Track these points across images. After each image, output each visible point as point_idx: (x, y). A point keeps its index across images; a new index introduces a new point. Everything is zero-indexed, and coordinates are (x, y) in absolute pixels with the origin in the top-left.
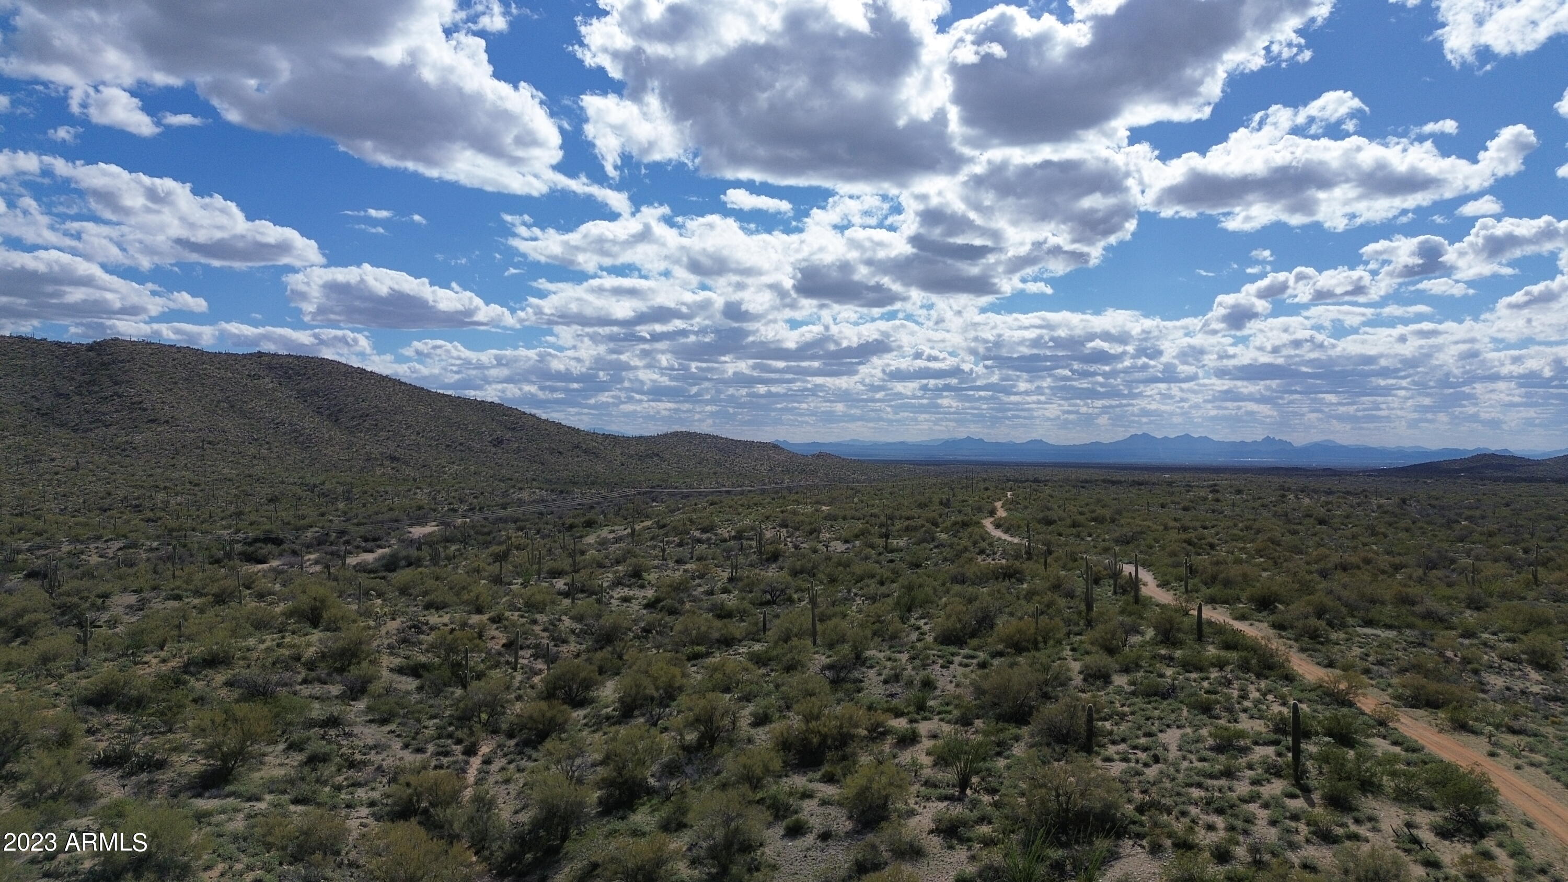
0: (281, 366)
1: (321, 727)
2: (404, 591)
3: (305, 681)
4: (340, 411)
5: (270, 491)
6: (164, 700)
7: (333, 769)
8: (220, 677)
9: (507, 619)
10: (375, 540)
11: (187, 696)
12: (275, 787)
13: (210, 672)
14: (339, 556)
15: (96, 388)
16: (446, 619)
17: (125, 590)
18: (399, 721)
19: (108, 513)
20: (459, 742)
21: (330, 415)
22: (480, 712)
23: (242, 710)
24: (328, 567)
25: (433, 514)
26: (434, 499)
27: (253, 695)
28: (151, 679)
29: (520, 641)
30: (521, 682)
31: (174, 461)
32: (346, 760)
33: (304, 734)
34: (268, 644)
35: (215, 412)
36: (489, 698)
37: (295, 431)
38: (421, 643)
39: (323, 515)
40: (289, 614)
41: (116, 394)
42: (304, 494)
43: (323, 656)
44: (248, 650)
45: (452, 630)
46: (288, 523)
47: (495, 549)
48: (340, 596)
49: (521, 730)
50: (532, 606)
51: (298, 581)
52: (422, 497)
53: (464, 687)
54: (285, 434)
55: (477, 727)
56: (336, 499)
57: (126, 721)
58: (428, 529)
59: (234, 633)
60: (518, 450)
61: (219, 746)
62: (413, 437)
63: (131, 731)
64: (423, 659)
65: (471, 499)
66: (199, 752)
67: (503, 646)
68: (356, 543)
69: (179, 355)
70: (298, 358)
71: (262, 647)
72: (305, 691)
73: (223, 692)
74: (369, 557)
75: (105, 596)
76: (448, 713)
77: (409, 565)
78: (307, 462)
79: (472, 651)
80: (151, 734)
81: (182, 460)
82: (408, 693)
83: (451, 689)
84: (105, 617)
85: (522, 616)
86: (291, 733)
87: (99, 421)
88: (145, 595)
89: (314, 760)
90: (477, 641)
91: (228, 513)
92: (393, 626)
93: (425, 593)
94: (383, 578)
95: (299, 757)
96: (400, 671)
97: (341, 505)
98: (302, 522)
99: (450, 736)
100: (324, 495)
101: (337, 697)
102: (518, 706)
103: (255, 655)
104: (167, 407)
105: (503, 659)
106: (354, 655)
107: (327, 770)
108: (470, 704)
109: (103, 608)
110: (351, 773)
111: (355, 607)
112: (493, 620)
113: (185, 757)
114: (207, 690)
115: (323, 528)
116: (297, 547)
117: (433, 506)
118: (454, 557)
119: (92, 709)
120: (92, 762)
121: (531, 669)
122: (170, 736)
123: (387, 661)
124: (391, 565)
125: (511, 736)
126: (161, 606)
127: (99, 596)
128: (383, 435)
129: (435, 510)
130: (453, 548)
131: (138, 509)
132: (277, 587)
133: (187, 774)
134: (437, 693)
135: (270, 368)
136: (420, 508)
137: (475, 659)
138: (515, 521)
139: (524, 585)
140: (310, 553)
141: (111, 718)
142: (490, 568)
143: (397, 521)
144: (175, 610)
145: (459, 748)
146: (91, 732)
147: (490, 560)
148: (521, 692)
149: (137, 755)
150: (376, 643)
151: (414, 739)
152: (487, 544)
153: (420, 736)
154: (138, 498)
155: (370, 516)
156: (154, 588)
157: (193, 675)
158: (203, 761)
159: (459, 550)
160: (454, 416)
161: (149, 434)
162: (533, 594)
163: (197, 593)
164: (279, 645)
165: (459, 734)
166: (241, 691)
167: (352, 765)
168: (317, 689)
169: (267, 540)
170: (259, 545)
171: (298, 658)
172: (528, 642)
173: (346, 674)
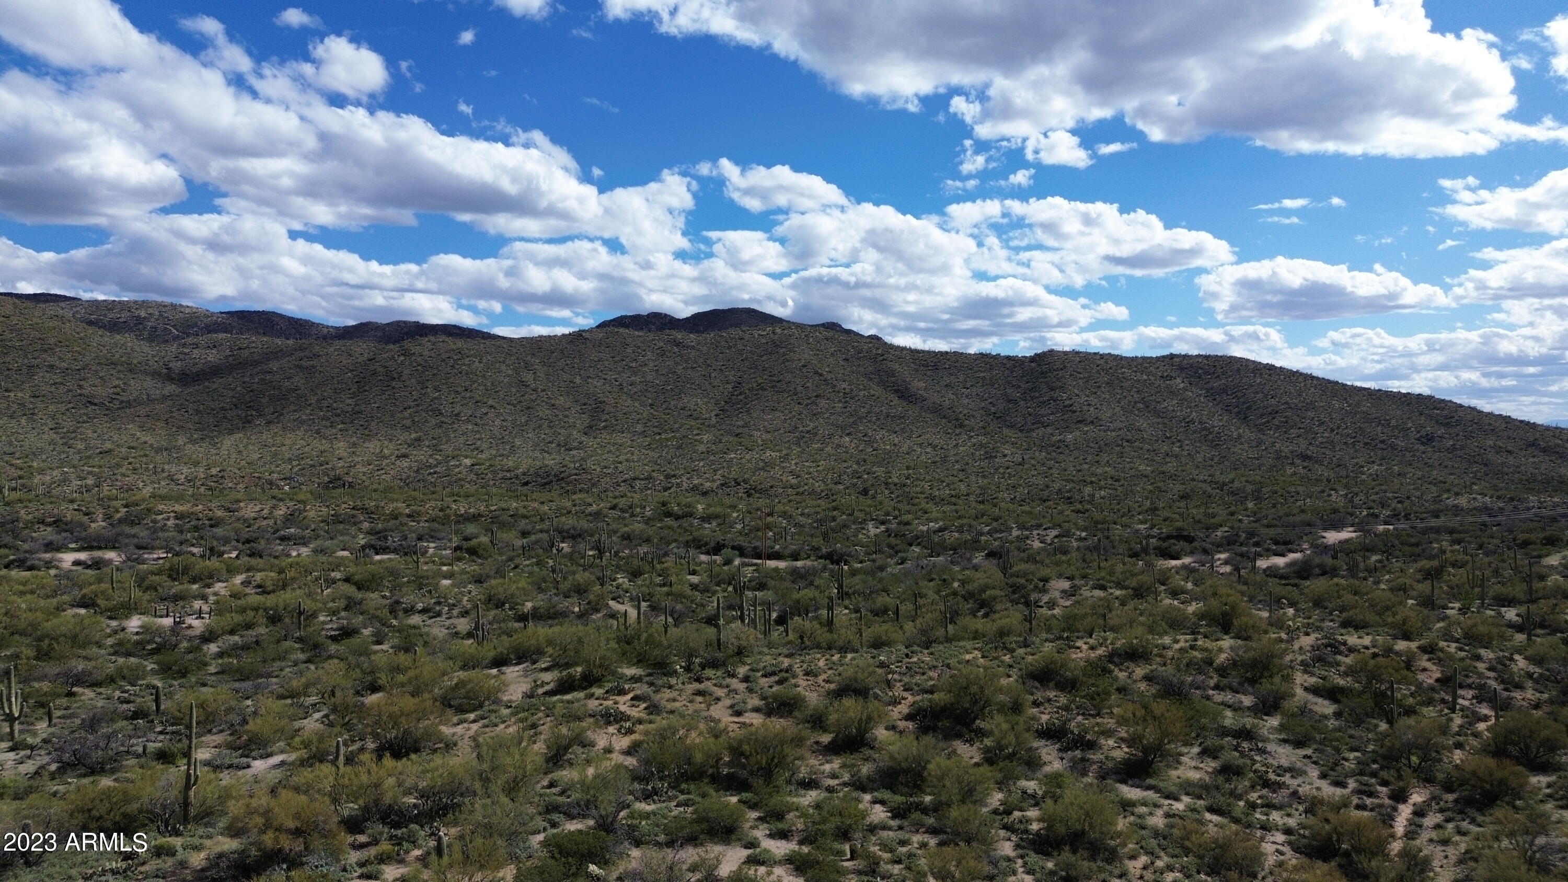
0: (1191, 366)
1: (1234, 737)
2: (1318, 603)
3: (1217, 687)
4: (1249, 408)
5: (1181, 487)
6: (1093, 685)
7: (1247, 783)
8: (1139, 672)
9: (1442, 650)
10: (1286, 543)
11: (1112, 685)
12: (1191, 790)
13: (1132, 665)
14: (1249, 558)
15: (1037, 394)
16: (1367, 641)
17: (1060, 576)
18: (1315, 746)
19: (1047, 504)
20: (1385, 783)
21: (1239, 413)
22: (1410, 753)
23: (1159, 707)
24: (1237, 569)
25: (1350, 519)
26: (1351, 501)
27: (1169, 694)
28: (1082, 664)
29: (1460, 678)
30: (1461, 726)
31: (1097, 458)
32: (1260, 777)
33: (1218, 742)
34: (1182, 644)
35: (1132, 412)
36: (1420, 741)
37: (1206, 429)
38: (1338, 664)
39: (1232, 514)
40: (1201, 616)
41: (1052, 398)
42: (1214, 492)
43: (1234, 664)
44: (1164, 648)
45: (1375, 655)
46: (1199, 522)
47: (1424, 563)
48: (1250, 601)
49: (1461, 785)
50: (1472, 639)
51: (1209, 582)
52: (1337, 498)
53: (1390, 722)
54: (1195, 432)
55: (1407, 771)
56: (1246, 498)
57: (1063, 700)
58: (1346, 534)
59: (1151, 630)
60: (1454, 448)
61: (1141, 737)
62: (1326, 434)
63: (1067, 709)
64: (1341, 682)
65: (1394, 504)
66: (1122, 740)
67: (1437, 680)
68: (1266, 546)
69: (1102, 362)
70: (1207, 357)
71: (1177, 646)
72: (1218, 697)
73: (1143, 686)
74: (1280, 561)
75: (1046, 580)
76: (1371, 748)
77: (1324, 573)
78: (1216, 460)
79: (1399, 683)
80: (1083, 714)
81: (1105, 457)
82: (1325, 717)
83: (1375, 721)
84: (1045, 598)
85: (1461, 649)
86: (1205, 737)
87: (1039, 422)
88: (1078, 582)
89: (1228, 771)
90: (1405, 672)
91: (1145, 508)
92: (1307, 641)
93: (1342, 609)
94: (1295, 585)
95: (1211, 765)
96: (1314, 691)
97: (1250, 505)
98: (1212, 521)
99: (1374, 774)
100: (1233, 493)
101: (1249, 708)
102: (1458, 756)
103: (1170, 654)
104: (1092, 409)
105: (1437, 696)
106: (1266, 667)
107: (1243, 784)
108: (1398, 744)
109: (1044, 591)
110: (1265, 791)
111: (1265, 614)
112: (1424, 649)
113: (1111, 742)
114: (1129, 681)
115: (1232, 528)
116: (1208, 546)
117: (1350, 510)
118: (1376, 569)
119: (1037, 684)
120: (1037, 731)
121: (1475, 713)
122: (1099, 720)
123: (1300, 678)
124: (1302, 571)
125: (1449, 789)
126: (1088, 594)
127: (1041, 580)
128: (1294, 432)
129: (1351, 514)
130: (1375, 558)
131: (1069, 501)
132: (1190, 586)
133: (1113, 759)
134: (1358, 722)
135: (1181, 368)
136: (1335, 511)
137: (1403, 692)
138: (1451, 531)
139: (1463, 610)
140: (1220, 552)
141: (1052, 694)
142: (1420, 587)
143: (1309, 525)
144: (1101, 599)
145: (1383, 790)
146: (1036, 704)
147: (1419, 576)
148: (1461, 739)
149: (1072, 732)
150: (1288, 658)
151: (1332, 769)
152: (1415, 557)
153: (1339, 768)
154: (1069, 491)
155: (1280, 518)
156: (1084, 577)
157: (1116, 665)
158: (1126, 750)
159: (1380, 561)
160: (1373, 410)
161: (1078, 433)
162: (1475, 625)
163: (1119, 585)
164: (1192, 647)
165: (1384, 774)
166: (1158, 687)
167: (1266, 784)
168: (1229, 697)
169: (1180, 537)
170: (1173, 541)
171: (1210, 663)
172: (1470, 681)
173: (1257, 686)
